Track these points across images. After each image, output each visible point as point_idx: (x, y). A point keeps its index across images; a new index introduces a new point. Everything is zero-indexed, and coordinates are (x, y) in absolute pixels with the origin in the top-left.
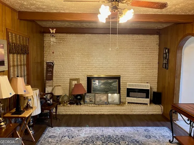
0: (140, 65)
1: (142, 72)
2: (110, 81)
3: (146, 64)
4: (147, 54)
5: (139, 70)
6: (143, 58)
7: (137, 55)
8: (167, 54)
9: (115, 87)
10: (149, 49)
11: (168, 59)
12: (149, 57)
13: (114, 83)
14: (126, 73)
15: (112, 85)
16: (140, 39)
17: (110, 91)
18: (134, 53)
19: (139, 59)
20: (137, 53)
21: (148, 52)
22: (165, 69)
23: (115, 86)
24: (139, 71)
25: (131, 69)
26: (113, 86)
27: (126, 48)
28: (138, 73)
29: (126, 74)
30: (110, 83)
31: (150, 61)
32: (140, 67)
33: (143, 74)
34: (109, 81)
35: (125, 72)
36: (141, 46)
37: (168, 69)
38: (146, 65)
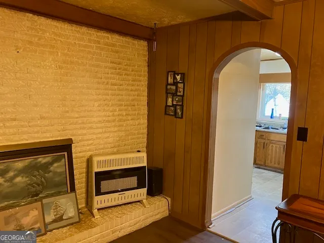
0: (115, 111)
1: (120, 126)
2: (43, 159)
3: (127, 106)
4: (127, 82)
5: (114, 121)
6: (121, 92)
7: (107, 83)
8: (181, 85)
9: (60, 174)
10: (132, 71)
11: (183, 96)
12: (131, 90)
13: (55, 165)
14: (84, 132)
15: (51, 171)
16: (114, 45)
17: (45, 188)
18: (101, 78)
19: (112, 95)
20: (108, 78)
21: (130, 78)
22: (174, 117)
23: (59, 170)
24: (113, 124)
25: (95, 120)
26: (55, 173)
27: (83, 63)
28: (112, 129)
29: (85, 134)
30: (46, 167)
31: (133, 100)
32: (116, 113)
33: (122, 131)
34: (40, 160)
35: (84, 128)
36: (115, 63)
37: (182, 118)
38: (126, 110)
